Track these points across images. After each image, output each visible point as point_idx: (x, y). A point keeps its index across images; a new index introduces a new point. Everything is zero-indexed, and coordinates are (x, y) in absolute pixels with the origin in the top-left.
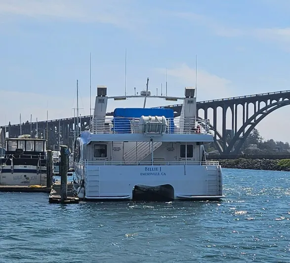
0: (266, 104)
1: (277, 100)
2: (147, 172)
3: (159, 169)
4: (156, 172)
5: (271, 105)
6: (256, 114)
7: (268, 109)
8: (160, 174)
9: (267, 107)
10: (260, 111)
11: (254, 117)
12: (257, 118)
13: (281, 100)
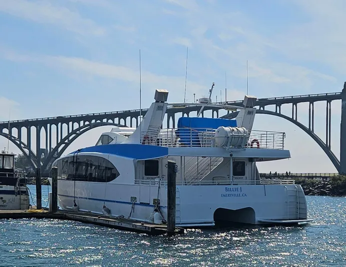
0: (79, 125)
1: (90, 121)
2: (228, 193)
3: (239, 190)
4: (236, 193)
5: (85, 126)
6: (69, 135)
7: (81, 130)
8: (241, 195)
9: (80, 128)
10: (74, 132)
11: (67, 137)
12: (70, 138)
13: (93, 121)
